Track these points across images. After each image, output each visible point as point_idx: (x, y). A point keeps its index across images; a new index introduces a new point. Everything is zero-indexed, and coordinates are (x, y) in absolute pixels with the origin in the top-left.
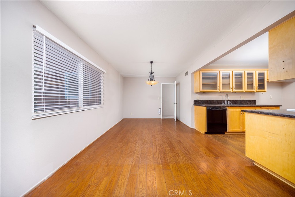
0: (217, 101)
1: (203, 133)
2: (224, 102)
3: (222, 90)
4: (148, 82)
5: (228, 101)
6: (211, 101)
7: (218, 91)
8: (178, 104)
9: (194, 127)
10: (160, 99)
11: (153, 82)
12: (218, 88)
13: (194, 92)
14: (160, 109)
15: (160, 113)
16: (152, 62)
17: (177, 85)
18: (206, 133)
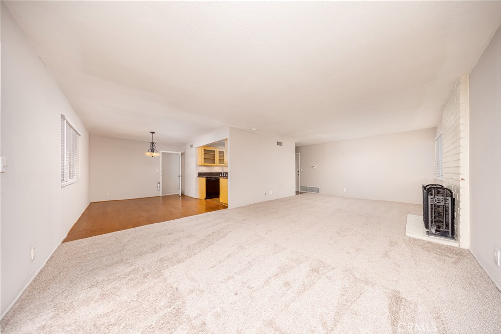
0: (216, 173)
1: (204, 199)
2: (221, 173)
3: (218, 164)
4: (149, 154)
5: (224, 173)
6: (212, 173)
7: (216, 164)
8: (183, 176)
9: (198, 197)
10: (159, 171)
11: (154, 154)
12: (216, 162)
13: (198, 165)
14: (159, 184)
15: (159, 189)
16: (153, 132)
17: (181, 154)
18: (206, 198)
